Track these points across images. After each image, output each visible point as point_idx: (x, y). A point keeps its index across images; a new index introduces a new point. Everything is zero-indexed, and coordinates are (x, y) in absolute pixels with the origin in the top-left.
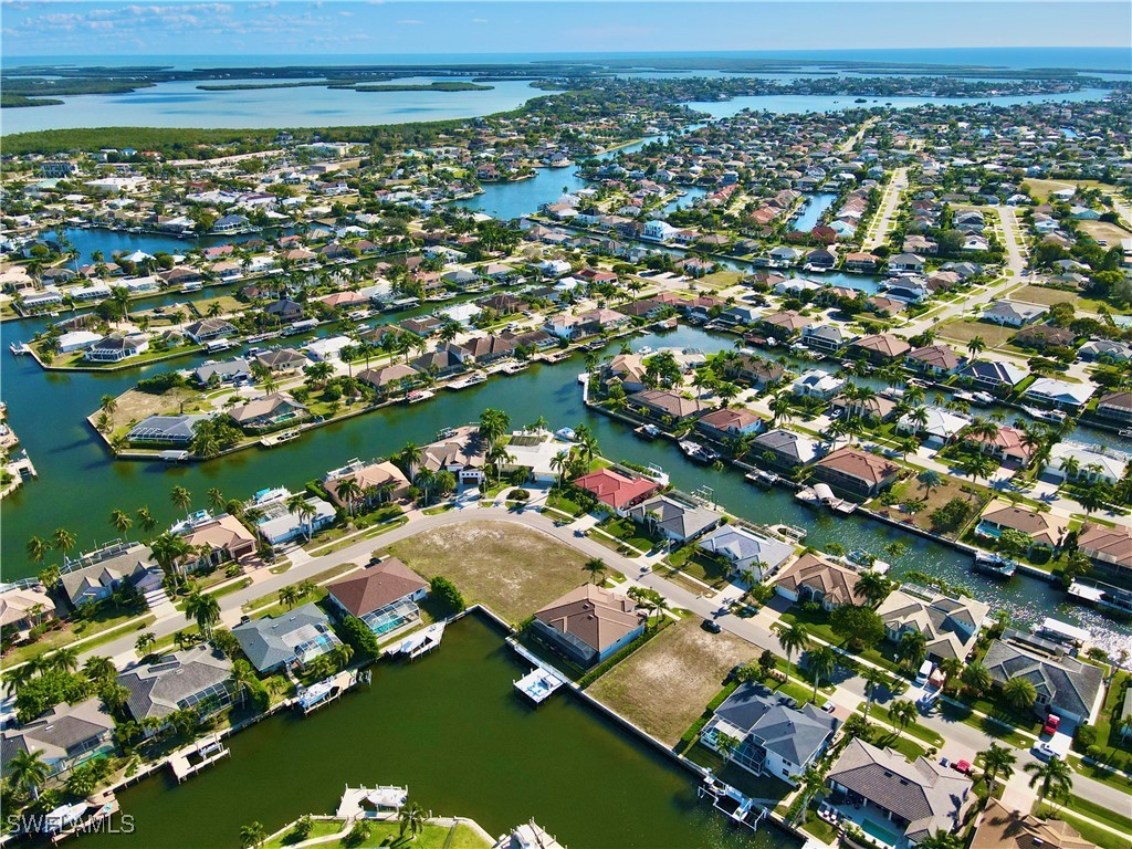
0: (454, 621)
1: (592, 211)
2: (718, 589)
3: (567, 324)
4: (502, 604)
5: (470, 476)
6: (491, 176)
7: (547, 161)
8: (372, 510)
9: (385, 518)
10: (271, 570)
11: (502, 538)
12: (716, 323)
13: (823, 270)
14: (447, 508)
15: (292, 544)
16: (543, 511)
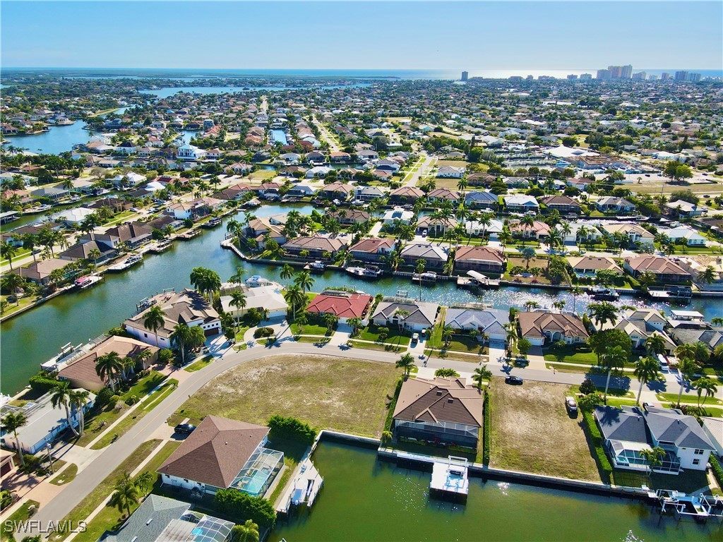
0: (312, 454)
1: (129, 144)
2: (485, 353)
3: (187, 209)
5: (211, 327)
6: (9, 131)
7: (53, 121)
8: (132, 383)
9: (152, 386)
10: (54, 482)
11: (284, 370)
12: (287, 198)
13: (321, 164)
14: (207, 360)
15: (59, 445)
16: (296, 339)
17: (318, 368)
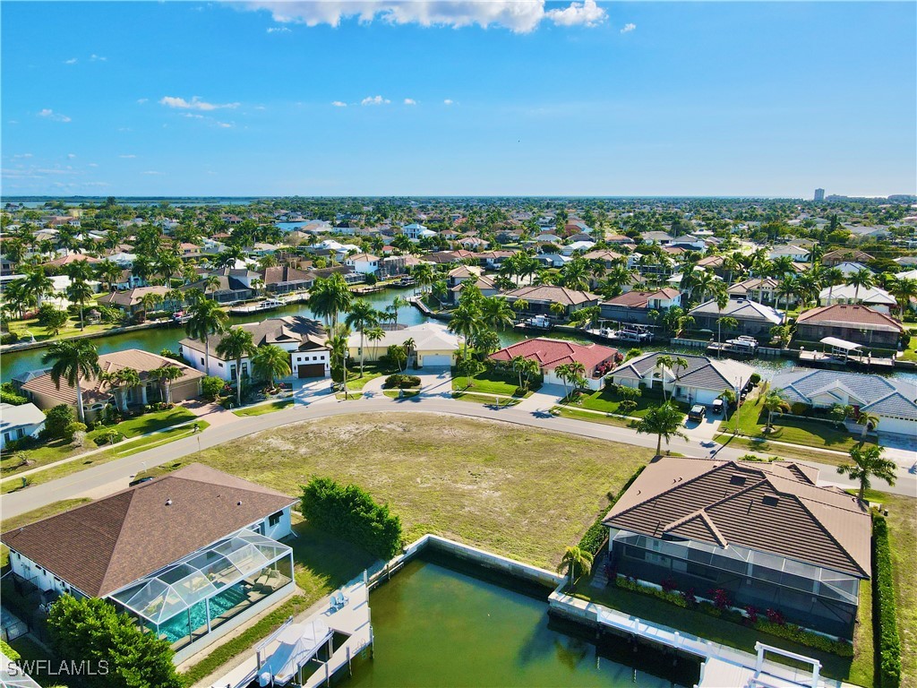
0: (384, 581)
1: (349, 225)
3: (372, 260)
4: (483, 526)
5: (311, 362)
11: (406, 430)
14: (280, 405)
16: (456, 396)
17: (476, 437)
